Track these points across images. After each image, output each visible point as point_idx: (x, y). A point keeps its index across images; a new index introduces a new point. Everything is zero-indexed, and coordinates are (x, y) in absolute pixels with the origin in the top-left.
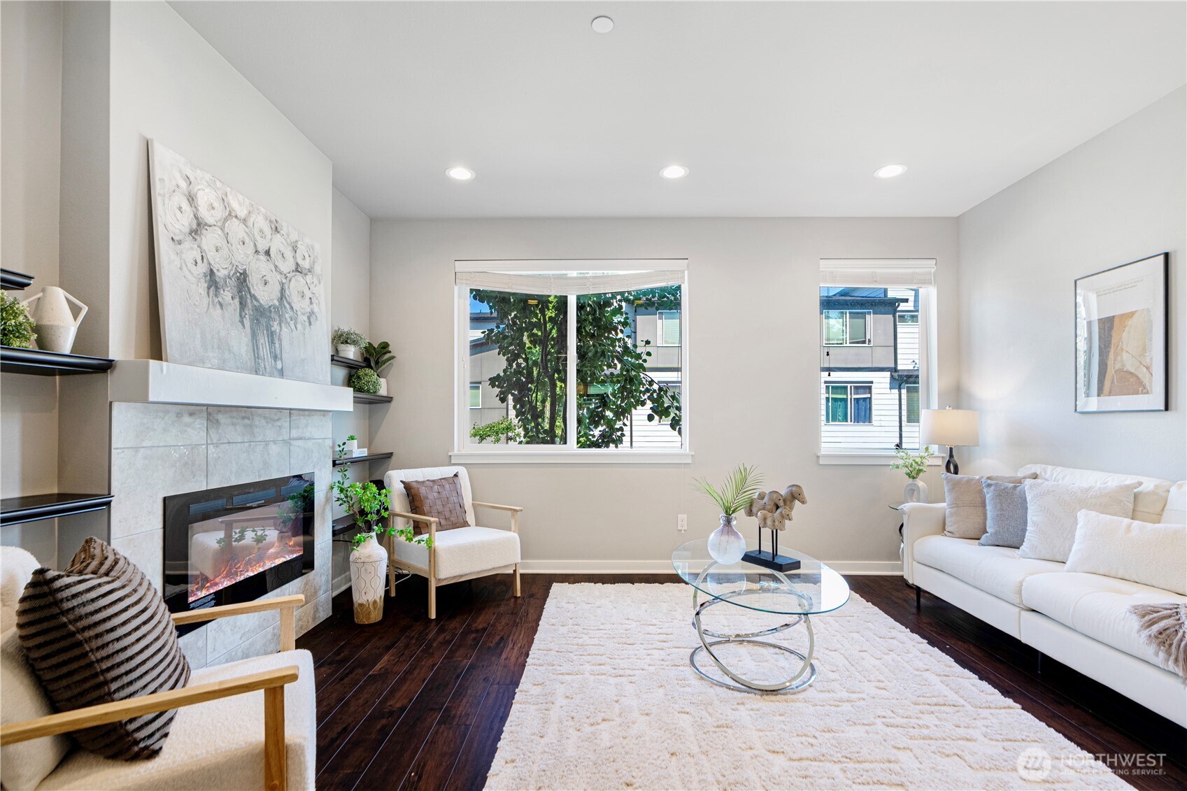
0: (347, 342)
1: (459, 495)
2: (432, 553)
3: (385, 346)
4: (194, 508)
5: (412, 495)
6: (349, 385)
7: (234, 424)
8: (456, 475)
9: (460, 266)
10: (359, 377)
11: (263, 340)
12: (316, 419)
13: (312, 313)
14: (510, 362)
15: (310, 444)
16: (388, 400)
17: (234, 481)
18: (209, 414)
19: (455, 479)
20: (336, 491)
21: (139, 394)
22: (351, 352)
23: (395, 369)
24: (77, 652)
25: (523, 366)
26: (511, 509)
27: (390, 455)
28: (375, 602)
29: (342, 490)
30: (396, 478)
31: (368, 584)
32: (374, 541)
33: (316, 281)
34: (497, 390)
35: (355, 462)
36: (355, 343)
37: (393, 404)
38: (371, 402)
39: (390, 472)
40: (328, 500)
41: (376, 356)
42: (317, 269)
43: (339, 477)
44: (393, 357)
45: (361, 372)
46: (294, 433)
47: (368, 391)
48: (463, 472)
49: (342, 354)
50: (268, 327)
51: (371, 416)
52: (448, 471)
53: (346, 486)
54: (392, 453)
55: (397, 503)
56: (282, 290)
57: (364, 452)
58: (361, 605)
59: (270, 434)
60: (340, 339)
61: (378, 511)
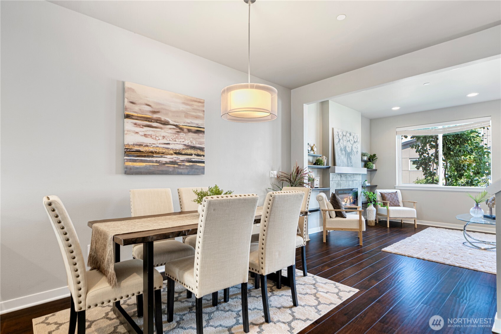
0: (364, 156)
1: (397, 197)
2: (388, 210)
3: (375, 155)
4: (339, 192)
5: (383, 196)
6: (365, 167)
7: (344, 177)
8: (396, 192)
9: (398, 130)
10: (367, 164)
11: (349, 160)
12: (358, 176)
13: (357, 151)
14: (420, 155)
15: (357, 182)
16: (376, 170)
17: (344, 188)
18: (341, 175)
19: (396, 193)
20: (363, 194)
21: (334, 172)
22: (365, 158)
23: (378, 161)
24: (337, 204)
25: (426, 156)
26: (413, 202)
27: (376, 186)
28: (373, 221)
29: (364, 193)
30: (378, 191)
31: (371, 216)
32: (372, 206)
33: (358, 144)
34: (415, 166)
35: (367, 187)
36: (366, 156)
37: (377, 171)
38: (372, 171)
39: (376, 190)
40: (361, 195)
41: (372, 158)
42: (358, 141)
43: (363, 190)
44: (377, 158)
45: (368, 163)
46: (354, 179)
47: (370, 168)
48: (399, 191)
49: (363, 159)
50: (350, 156)
51: (371, 174)
52: (394, 191)
53: (365, 192)
54: (377, 185)
55: (379, 198)
56: (352, 148)
57: (369, 184)
58: (369, 221)
59: (349, 179)
60: (363, 155)
61: (373, 199)
